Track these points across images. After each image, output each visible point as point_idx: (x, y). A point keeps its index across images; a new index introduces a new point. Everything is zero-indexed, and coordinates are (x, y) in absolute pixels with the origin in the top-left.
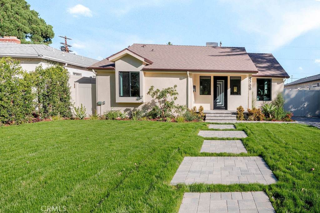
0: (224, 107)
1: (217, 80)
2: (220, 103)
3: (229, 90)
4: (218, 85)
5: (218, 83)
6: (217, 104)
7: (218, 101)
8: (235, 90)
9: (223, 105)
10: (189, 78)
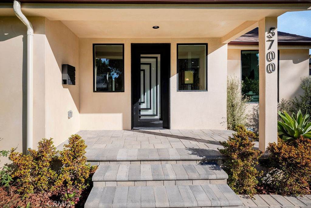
0: (161, 122)
1: (142, 55)
2: (150, 112)
3: (174, 80)
4: (143, 67)
5: (142, 60)
6: (142, 113)
7: (143, 106)
8: (187, 79)
9: (158, 117)
10: (30, 31)
